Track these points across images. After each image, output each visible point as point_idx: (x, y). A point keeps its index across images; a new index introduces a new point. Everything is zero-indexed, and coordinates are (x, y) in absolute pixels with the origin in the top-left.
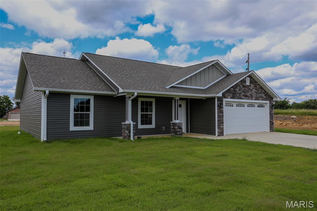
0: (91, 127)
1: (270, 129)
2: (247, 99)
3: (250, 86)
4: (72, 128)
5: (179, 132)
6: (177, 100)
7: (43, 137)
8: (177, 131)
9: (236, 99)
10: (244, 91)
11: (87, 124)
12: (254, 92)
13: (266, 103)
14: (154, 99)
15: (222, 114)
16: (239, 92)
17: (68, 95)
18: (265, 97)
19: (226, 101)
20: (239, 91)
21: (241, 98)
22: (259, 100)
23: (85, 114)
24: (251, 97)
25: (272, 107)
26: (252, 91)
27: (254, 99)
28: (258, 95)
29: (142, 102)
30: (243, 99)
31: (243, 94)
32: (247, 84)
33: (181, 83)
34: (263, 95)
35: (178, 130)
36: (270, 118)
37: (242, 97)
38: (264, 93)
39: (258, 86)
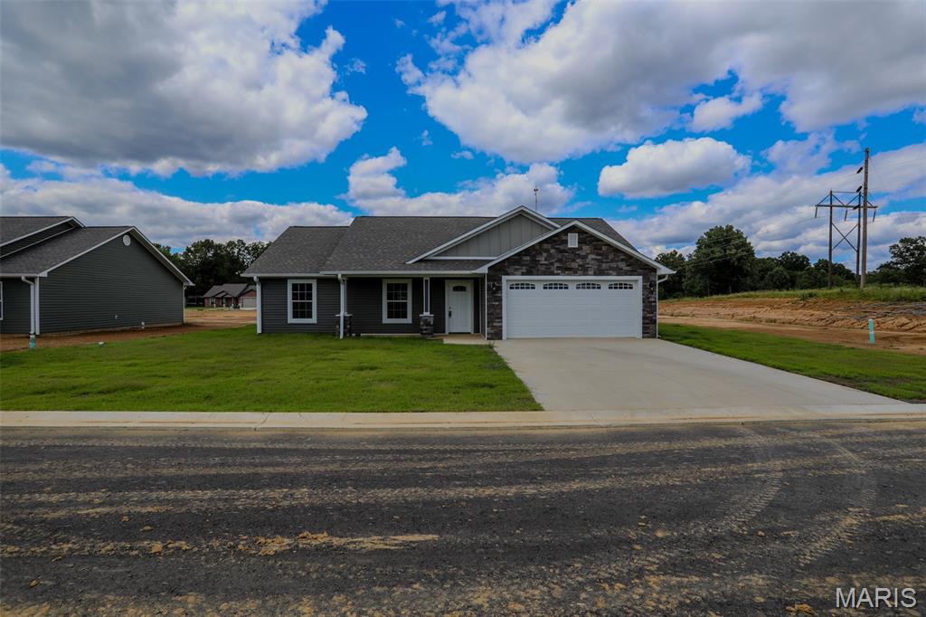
0: (314, 320)
1: (643, 333)
2: (568, 275)
3: (580, 248)
4: (291, 320)
5: (426, 330)
6: (427, 281)
8: (422, 330)
9: (538, 275)
10: (560, 261)
12: (592, 259)
13: (637, 281)
14: (411, 280)
15: (498, 303)
16: (547, 262)
17: (284, 280)
18: (628, 268)
19: (509, 281)
20: (546, 260)
21: (553, 274)
22: (608, 274)
23: (307, 302)
24: (585, 271)
25: (649, 288)
26: (585, 257)
27: (592, 272)
28: (605, 266)
29: (390, 286)
30: (558, 274)
31: (557, 265)
32: (569, 246)
33: (445, 253)
34: (623, 265)
35: (424, 327)
36: (643, 310)
37: (556, 272)
38: (622, 260)
39: (604, 248)
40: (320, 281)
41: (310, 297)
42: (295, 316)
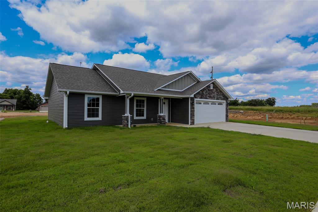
0: (100, 118)
1: (226, 120)
2: (211, 99)
3: (213, 90)
4: (86, 119)
5: (163, 122)
6: (162, 99)
7: (65, 125)
8: (162, 122)
9: (204, 99)
10: (209, 94)
11: (97, 116)
12: (216, 94)
13: (223, 102)
14: (146, 98)
15: (193, 110)
16: (205, 94)
17: (83, 95)
18: (223, 98)
19: (196, 100)
20: (206, 93)
21: (207, 99)
22: (219, 100)
23: (96, 108)
24: (213, 98)
25: (228, 104)
26: (214, 93)
27: (215, 99)
28: (218, 96)
29: (137, 101)
30: (208, 99)
31: (208, 95)
32: (211, 89)
33: (165, 87)
34: (222, 96)
35: (163, 121)
36: (226, 112)
38: (222, 95)
39: (218, 90)
40: (104, 96)
41: (98, 105)
42: (89, 116)
